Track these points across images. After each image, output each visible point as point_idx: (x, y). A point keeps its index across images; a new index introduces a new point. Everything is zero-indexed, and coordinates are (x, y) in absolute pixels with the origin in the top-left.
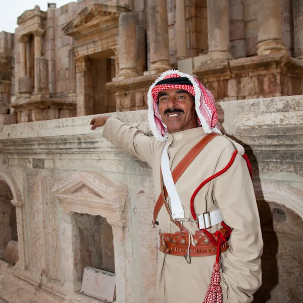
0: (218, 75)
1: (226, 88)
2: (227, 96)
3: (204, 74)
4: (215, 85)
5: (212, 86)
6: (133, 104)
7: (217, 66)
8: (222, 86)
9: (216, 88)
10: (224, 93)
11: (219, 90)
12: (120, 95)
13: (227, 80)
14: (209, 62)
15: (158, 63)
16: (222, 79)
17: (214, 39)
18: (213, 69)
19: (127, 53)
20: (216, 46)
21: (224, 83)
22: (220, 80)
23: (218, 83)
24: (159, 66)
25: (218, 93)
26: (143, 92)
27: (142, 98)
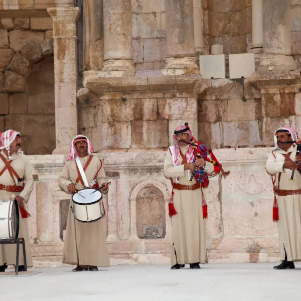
0: (283, 86)
1: (292, 103)
2: (294, 114)
3: (264, 84)
4: (277, 98)
5: (273, 99)
6: (137, 116)
7: (286, 76)
8: (288, 101)
9: (279, 104)
10: (290, 109)
11: (283, 106)
12: (111, 100)
13: (294, 94)
14: (270, 68)
15: (186, 59)
16: (287, 91)
17: (277, 38)
18: (281, 78)
19: (124, 34)
20: (279, 47)
21: (290, 98)
22: (284, 93)
23: (281, 97)
24: (188, 63)
25: (281, 109)
26: (157, 98)
27: (155, 107)
